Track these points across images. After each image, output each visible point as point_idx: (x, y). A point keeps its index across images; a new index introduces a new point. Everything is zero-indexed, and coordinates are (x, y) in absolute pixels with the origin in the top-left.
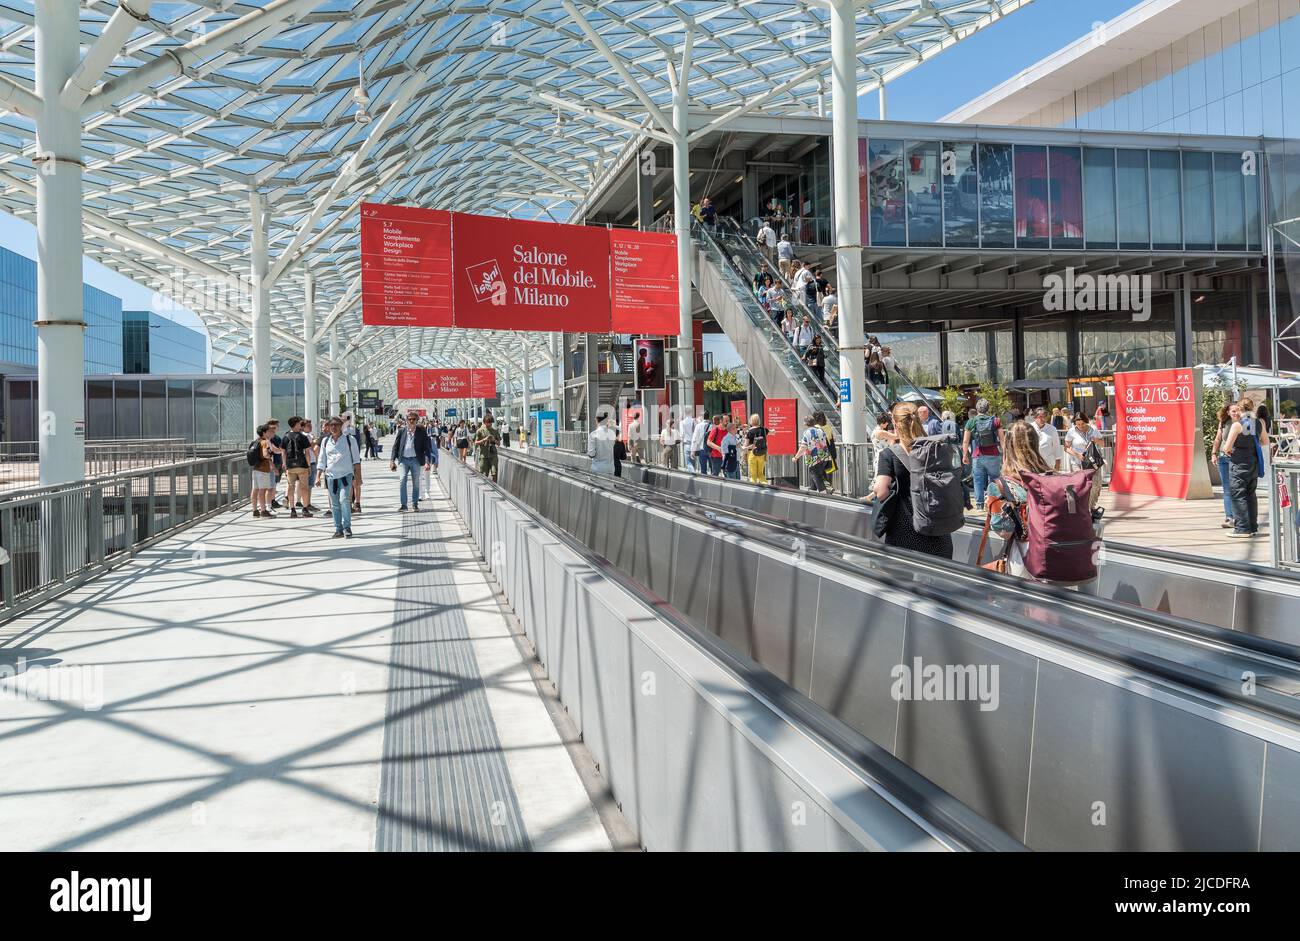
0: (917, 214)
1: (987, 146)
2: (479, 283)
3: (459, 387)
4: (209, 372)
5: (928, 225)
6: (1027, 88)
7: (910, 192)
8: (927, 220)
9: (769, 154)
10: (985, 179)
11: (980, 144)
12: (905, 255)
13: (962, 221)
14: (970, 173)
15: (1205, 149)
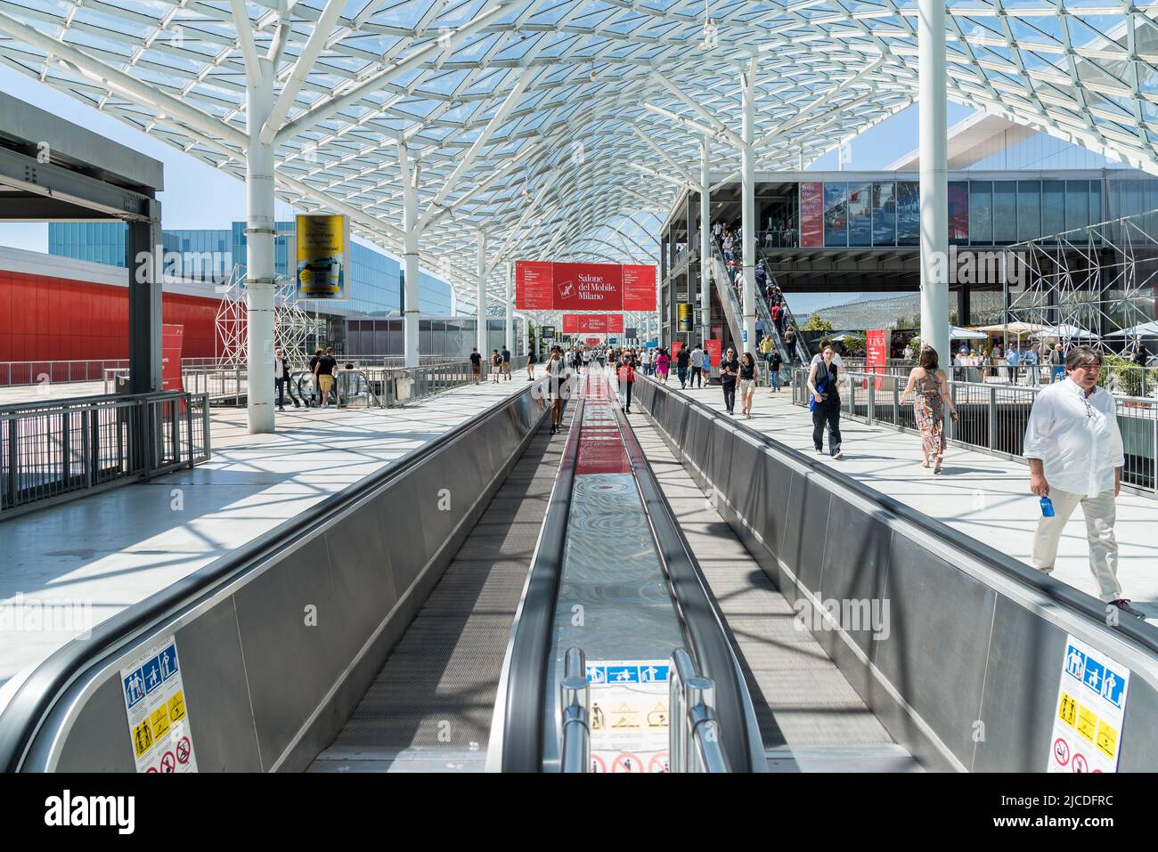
0: (855, 227)
1: (903, 183)
2: (564, 291)
3: (600, 326)
4: (453, 315)
5: (862, 233)
6: (968, 129)
7: (850, 214)
8: (861, 231)
9: (767, 191)
10: (901, 204)
11: (898, 183)
12: (847, 252)
13: (885, 230)
14: (891, 201)
15: (1060, 179)
